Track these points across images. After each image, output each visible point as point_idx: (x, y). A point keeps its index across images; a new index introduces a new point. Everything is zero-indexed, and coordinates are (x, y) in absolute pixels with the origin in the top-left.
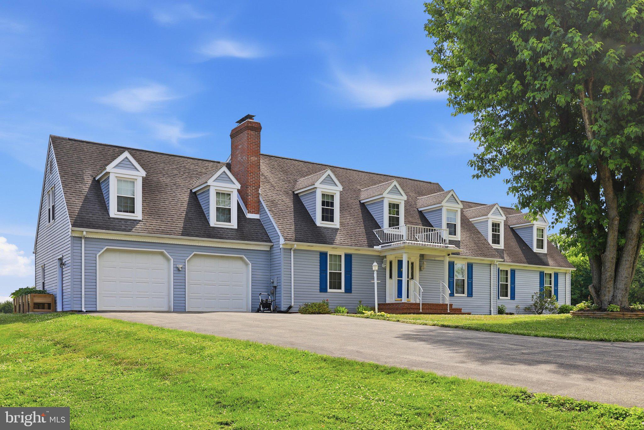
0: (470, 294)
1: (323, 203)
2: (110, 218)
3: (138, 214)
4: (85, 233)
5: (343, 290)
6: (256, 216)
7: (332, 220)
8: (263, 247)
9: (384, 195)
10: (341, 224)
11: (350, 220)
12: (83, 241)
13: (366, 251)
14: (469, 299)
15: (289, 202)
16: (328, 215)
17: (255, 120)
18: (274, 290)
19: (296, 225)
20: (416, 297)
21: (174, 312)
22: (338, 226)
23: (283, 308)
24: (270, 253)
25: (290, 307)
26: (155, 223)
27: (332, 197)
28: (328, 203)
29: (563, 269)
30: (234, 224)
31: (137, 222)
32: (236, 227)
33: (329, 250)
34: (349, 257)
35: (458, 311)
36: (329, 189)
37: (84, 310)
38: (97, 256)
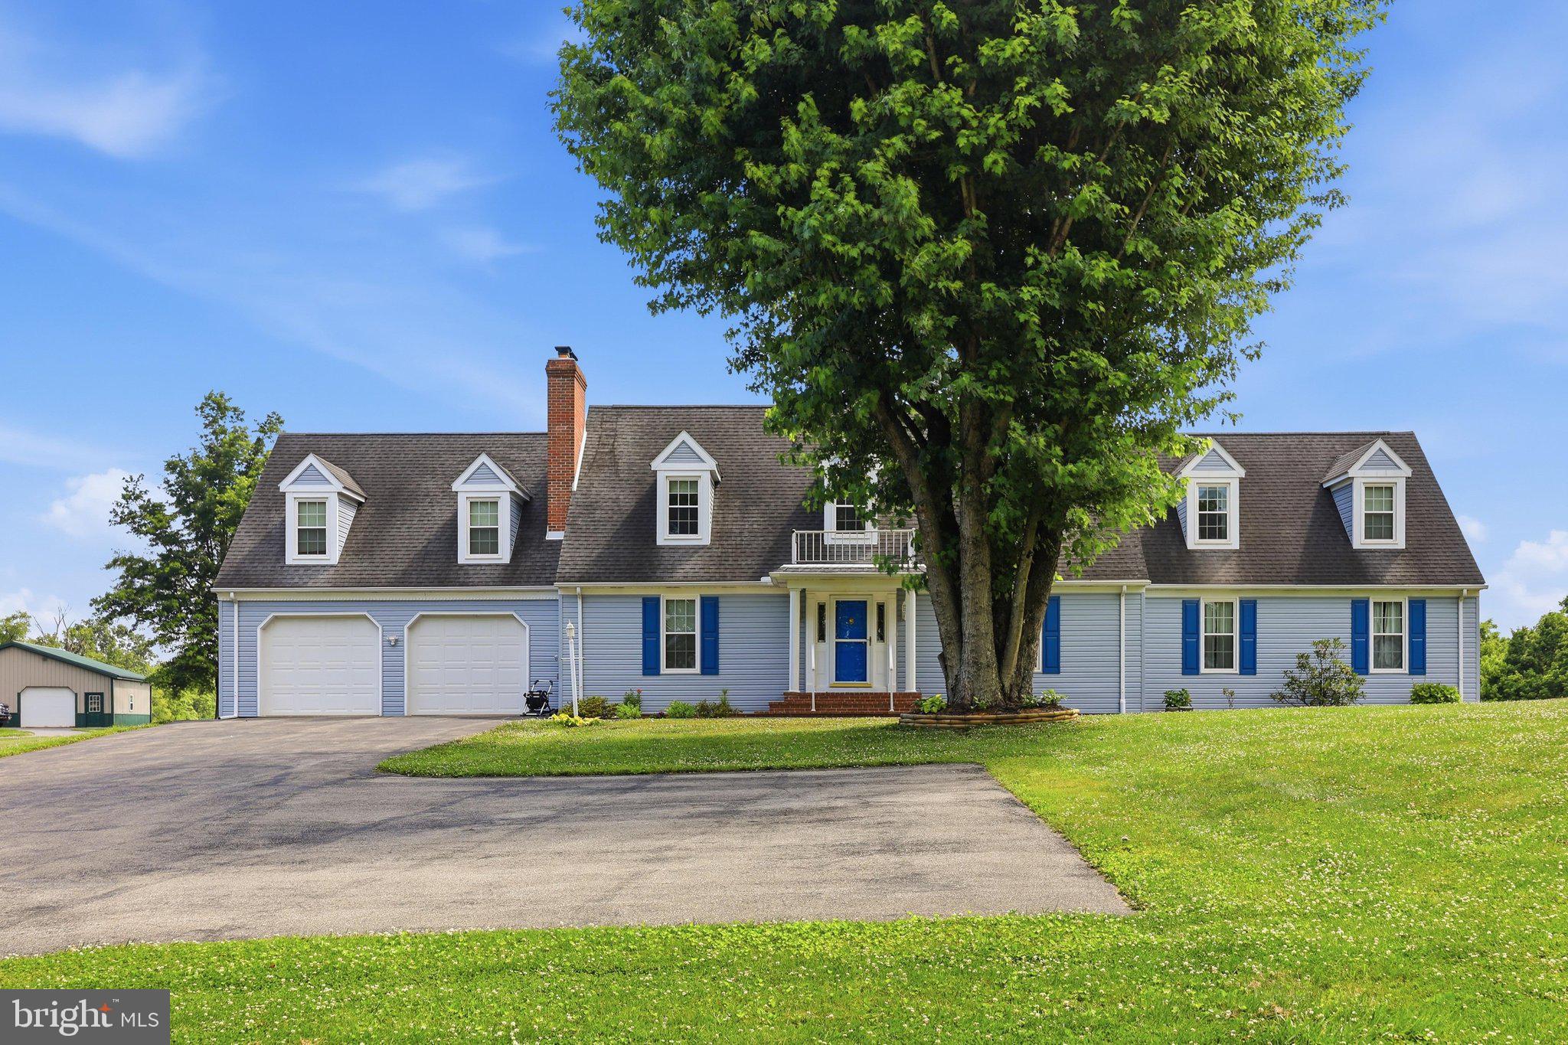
1: (673, 499)
2: (283, 566)
3: (333, 553)
4: (232, 594)
5: (697, 668)
7: (695, 530)
12: (236, 608)
16: (686, 522)
22: (705, 541)
27: (694, 484)
28: (684, 495)
30: (504, 554)
31: (326, 568)
32: (506, 560)
33: (664, 592)
34: (711, 605)
36: (683, 469)
37: (236, 715)
38: (259, 630)
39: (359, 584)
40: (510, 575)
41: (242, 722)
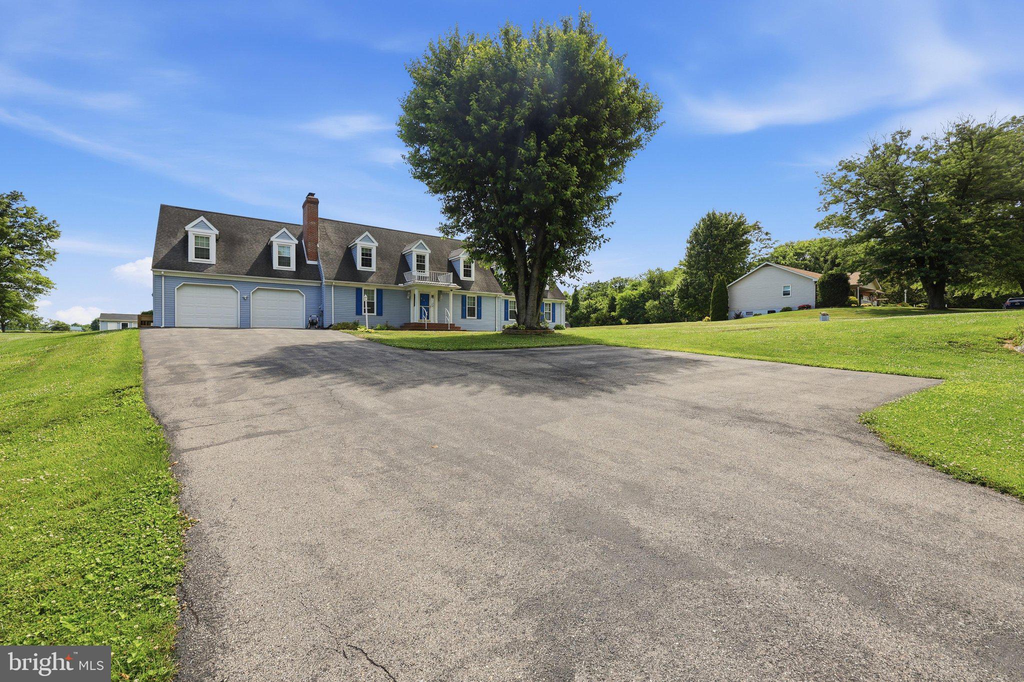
0: (479, 317)
1: (363, 254)
2: (188, 262)
3: (213, 259)
4: (163, 273)
5: (375, 314)
6: (315, 263)
7: (370, 266)
8: (314, 283)
9: (412, 249)
10: (378, 268)
11: (387, 266)
12: (163, 278)
13: (392, 287)
14: (479, 320)
15: (340, 253)
16: (367, 262)
17: (315, 197)
18: (321, 314)
19: (340, 268)
20: (434, 319)
21: (240, 328)
22: (375, 270)
23: (326, 326)
24: (320, 288)
25: (331, 325)
26: (227, 266)
27: (370, 250)
28: (366, 254)
29: (559, 301)
30: (293, 267)
31: (211, 265)
32: (294, 270)
33: (364, 286)
34: (380, 292)
35: (458, 329)
36: (367, 245)
37: (163, 326)
38: (176, 289)
39: (230, 273)
40: (297, 275)
41: (166, 329)
